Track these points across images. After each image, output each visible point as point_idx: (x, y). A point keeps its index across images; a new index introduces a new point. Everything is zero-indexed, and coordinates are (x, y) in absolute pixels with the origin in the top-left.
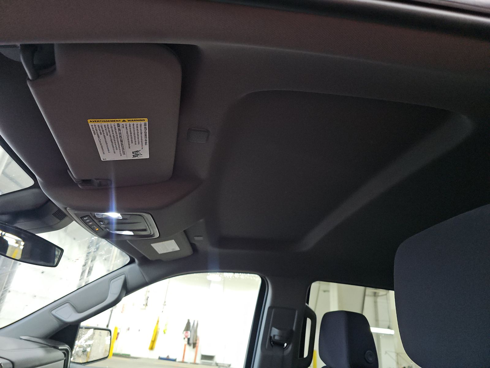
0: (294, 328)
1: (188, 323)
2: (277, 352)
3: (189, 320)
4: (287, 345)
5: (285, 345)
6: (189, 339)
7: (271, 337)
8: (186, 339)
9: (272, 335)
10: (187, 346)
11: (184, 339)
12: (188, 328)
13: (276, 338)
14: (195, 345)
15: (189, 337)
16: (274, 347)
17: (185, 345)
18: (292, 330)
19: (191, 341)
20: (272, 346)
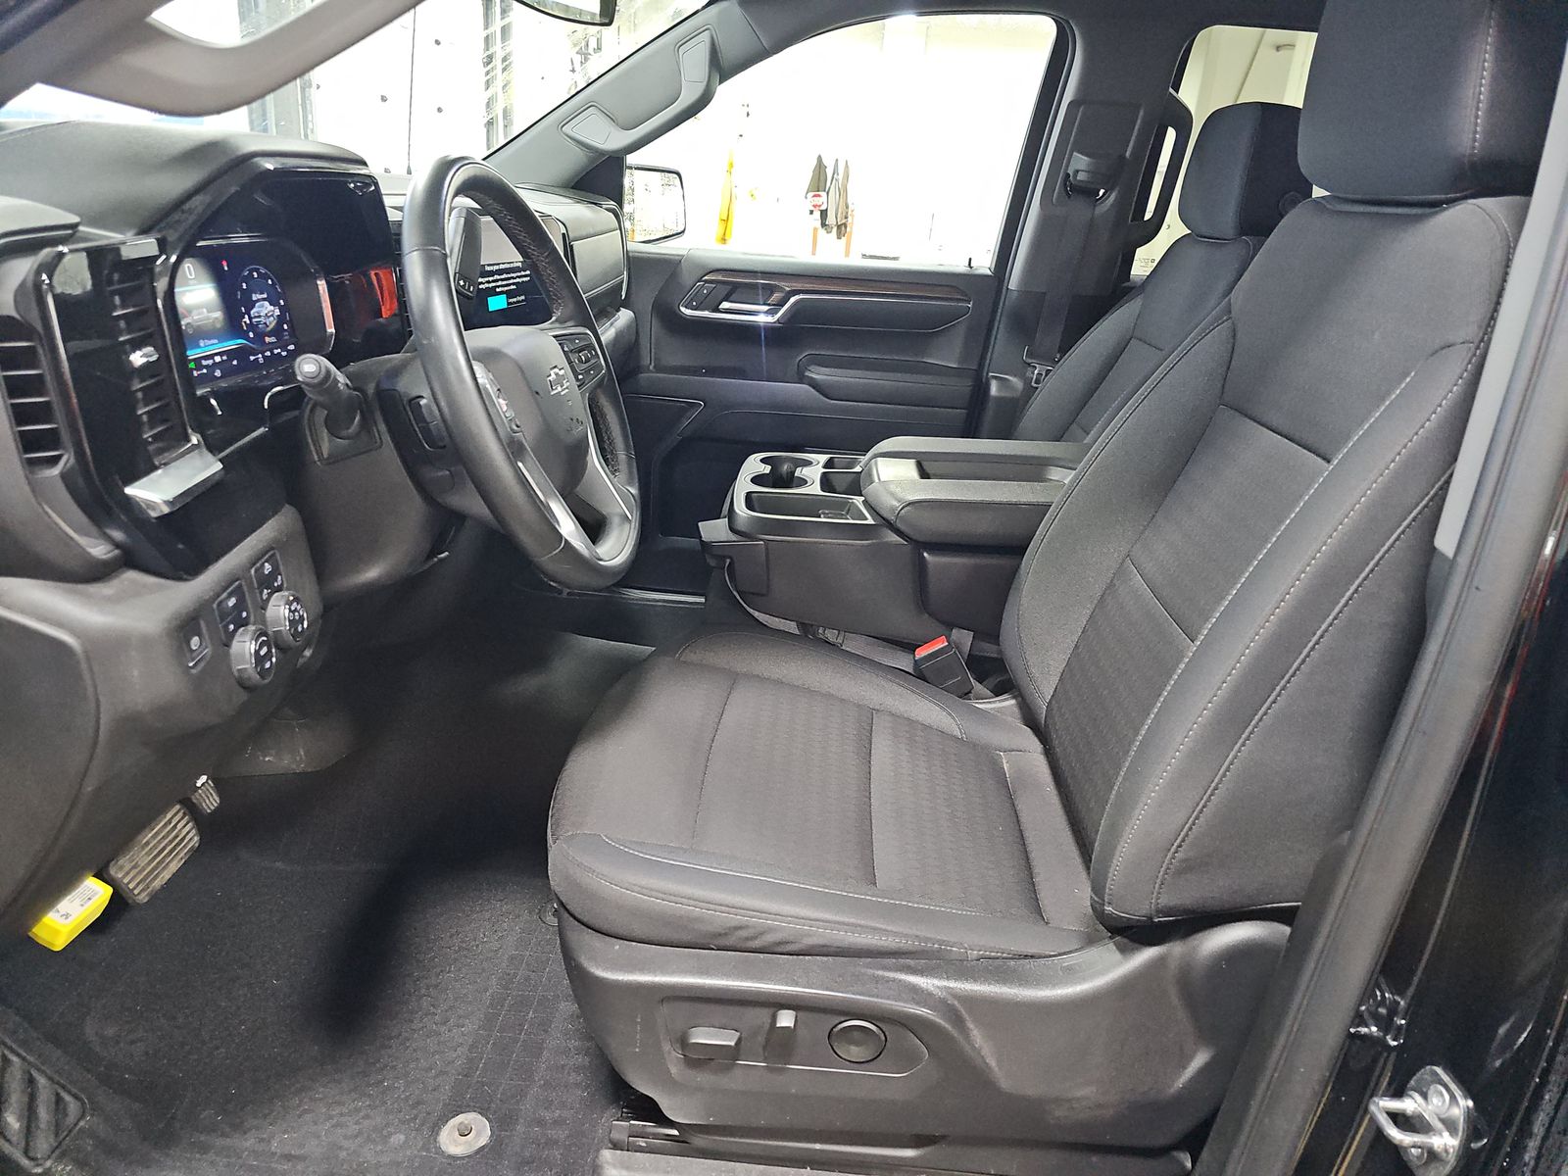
0: (1128, 154)
1: (820, 166)
2: (1079, 210)
3: (820, 159)
4: (1104, 194)
5: (1102, 192)
6: (824, 214)
7: (1068, 175)
8: (817, 214)
9: (1071, 172)
10: (822, 232)
11: (812, 212)
12: (819, 181)
13: (1081, 177)
14: (842, 229)
15: (823, 208)
16: (1072, 198)
17: (815, 229)
18: (1122, 157)
19: (831, 220)
20: (1069, 196)
